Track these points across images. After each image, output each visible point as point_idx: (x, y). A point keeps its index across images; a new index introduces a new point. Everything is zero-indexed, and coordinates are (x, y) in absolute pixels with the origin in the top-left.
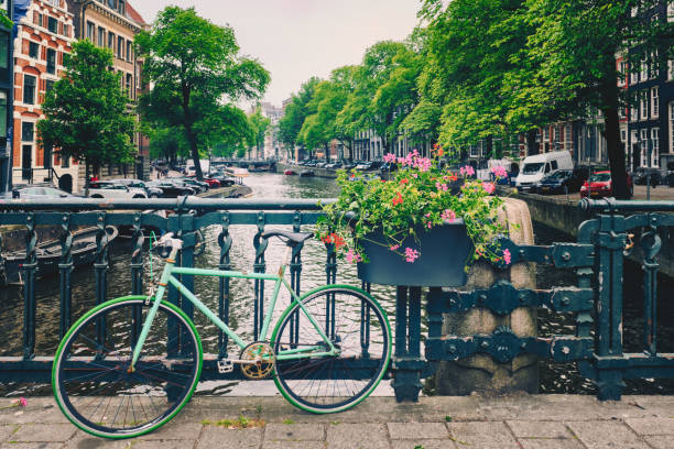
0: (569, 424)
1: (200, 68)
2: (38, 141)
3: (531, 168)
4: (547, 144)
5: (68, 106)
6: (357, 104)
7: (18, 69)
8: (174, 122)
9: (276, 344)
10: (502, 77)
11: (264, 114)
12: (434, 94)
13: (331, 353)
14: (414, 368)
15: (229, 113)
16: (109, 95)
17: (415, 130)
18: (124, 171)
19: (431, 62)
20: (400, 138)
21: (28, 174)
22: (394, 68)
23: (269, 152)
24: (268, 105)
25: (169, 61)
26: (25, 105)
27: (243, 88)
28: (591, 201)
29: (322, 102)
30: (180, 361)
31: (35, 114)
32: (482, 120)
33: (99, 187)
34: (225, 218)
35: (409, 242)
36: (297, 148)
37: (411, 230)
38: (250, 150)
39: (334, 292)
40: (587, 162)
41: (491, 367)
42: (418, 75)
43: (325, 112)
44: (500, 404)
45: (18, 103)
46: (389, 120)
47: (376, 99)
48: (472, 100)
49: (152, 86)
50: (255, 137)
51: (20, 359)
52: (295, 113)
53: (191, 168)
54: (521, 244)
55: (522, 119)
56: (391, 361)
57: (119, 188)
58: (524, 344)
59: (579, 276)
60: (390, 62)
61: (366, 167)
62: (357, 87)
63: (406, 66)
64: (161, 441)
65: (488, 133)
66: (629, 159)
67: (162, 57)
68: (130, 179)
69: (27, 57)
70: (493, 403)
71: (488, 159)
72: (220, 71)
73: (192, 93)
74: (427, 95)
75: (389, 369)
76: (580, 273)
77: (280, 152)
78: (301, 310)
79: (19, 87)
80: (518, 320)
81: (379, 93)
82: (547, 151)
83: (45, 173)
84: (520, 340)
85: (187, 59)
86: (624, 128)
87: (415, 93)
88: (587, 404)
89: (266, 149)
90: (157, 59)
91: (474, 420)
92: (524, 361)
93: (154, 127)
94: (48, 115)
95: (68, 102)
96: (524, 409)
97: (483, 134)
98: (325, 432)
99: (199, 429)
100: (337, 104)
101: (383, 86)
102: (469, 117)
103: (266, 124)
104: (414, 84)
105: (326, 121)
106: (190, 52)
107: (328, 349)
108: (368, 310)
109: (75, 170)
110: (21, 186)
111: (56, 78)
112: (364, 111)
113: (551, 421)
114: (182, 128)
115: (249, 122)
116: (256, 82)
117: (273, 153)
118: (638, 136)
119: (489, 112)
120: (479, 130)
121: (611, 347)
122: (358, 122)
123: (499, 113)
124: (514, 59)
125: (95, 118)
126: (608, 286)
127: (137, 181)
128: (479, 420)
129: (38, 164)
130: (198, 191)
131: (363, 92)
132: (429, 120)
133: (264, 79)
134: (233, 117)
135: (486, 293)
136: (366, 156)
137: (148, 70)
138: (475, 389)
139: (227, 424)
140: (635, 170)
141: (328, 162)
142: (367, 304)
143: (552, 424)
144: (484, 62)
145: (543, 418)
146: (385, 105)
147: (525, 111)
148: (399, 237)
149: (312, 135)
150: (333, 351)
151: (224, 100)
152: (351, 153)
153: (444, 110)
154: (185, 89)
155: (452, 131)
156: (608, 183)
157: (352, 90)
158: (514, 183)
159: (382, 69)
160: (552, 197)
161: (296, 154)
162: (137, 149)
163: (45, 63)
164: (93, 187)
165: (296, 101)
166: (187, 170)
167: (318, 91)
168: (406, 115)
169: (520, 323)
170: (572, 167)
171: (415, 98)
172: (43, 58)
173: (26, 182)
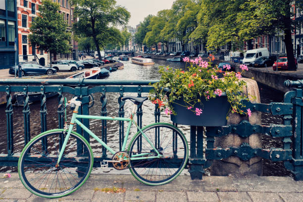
0: (280, 194)
1: (99, 11)
2: (29, 44)
3: (249, 56)
4: (257, 45)
5: (41, 28)
6: (169, 27)
7: (19, 12)
8: (88, 35)
9: (130, 153)
10: (236, 15)
11: (128, 31)
12: (205, 22)
13: (158, 157)
14: (200, 163)
15: (112, 31)
16: (59, 23)
17: (196, 39)
18: (67, 56)
19: (203, 8)
20: (189, 42)
21: (25, 58)
22: (186, 11)
23: (131, 48)
24: (130, 27)
25: (85, 8)
26: (23, 28)
27: (118, 20)
28: (291, 82)
29: (154, 26)
30: (83, 158)
31: (27, 32)
32: (227, 34)
33: (56, 64)
34: (103, 89)
35: (198, 106)
36: (143, 46)
37: (199, 100)
38: (122, 47)
39: (159, 127)
40: (276, 53)
41: (239, 162)
42: (197, 14)
43: (155, 30)
44: (244, 182)
45: (20, 27)
46: (184, 34)
47: (178, 25)
48: (222, 25)
49: (78, 19)
50: (124, 42)
51: (6, 155)
52: (142, 31)
53: (97, 55)
54: (254, 103)
55: (246, 34)
56: (188, 160)
57: (65, 64)
58: (256, 152)
59: (285, 119)
60: (184, 8)
61: (174, 54)
62: (169, 19)
63: (191, 10)
64: (74, 200)
65: (230, 40)
66: (295, 52)
67: (82, 6)
68: (70, 60)
69: (23, 7)
70: (240, 181)
71: (230, 51)
72: (108, 12)
73: (96, 22)
74: (201, 23)
75: (187, 163)
76: (285, 118)
77: (136, 48)
78: (142, 135)
79: (20, 20)
80: (253, 140)
81: (179, 22)
82: (257, 48)
83: (33, 57)
84: (254, 150)
85: (93, 7)
86: (293, 37)
87: (196, 22)
88: (288, 183)
89: (129, 47)
90: (80, 7)
91: (231, 191)
92: (256, 160)
93: (80, 37)
94: (33, 32)
95: (41, 27)
96: (257, 185)
97: (228, 41)
98: (156, 197)
99: (92, 193)
100: (161, 27)
101: (181, 19)
102: (221, 33)
103: (129, 35)
104: (195, 18)
105: (156, 34)
106: (94, 4)
107: (156, 155)
108: (176, 135)
109: (46, 56)
110: (23, 63)
111: (35, 16)
112: (173, 30)
113: (271, 192)
114: (92, 37)
115: (122, 35)
116: (124, 17)
117: (132, 48)
118: (299, 41)
119: (230, 31)
120: (226, 39)
121: (301, 155)
122: (170, 35)
123: (235, 31)
124: (242, 6)
125: (53, 34)
126: (300, 124)
127: (73, 61)
128: (234, 191)
129: (30, 54)
130: (100, 65)
131: (172, 21)
132: (202, 34)
133: (127, 15)
134: (114, 33)
135: (236, 127)
136: (174, 49)
137: (76, 12)
138: (231, 173)
139: (107, 191)
140: (298, 57)
141: (157, 52)
142: (176, 132)
143: (272, 194)
144: (228, 8)
145: (267, 190)
146: (182, 27)
147: (247, 30)
148: (192, 103)
149: (150, 40)
150: (159, 156)
151: (110, 25)
152: (167, 48)
153: (210, 30)
154: (93, 20)
155: (213, 39)
156: (286, 63)
157: (167, 21)
158: (242, 62)
159: (181, 11)
160: (259, 69)
161: (143, 49)
162: (72, 47)
163: (31, 9)
164: (53, 63)
165: (142, 25)
166: (95, 56)
167: (152, 21)
168: (192, 32)
169: (254, 141)
170: (268, 55)
171: (196, 24)
172: (30, 7)
173: (25, 61)
